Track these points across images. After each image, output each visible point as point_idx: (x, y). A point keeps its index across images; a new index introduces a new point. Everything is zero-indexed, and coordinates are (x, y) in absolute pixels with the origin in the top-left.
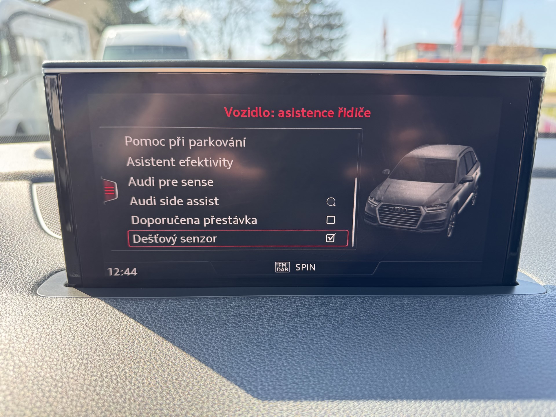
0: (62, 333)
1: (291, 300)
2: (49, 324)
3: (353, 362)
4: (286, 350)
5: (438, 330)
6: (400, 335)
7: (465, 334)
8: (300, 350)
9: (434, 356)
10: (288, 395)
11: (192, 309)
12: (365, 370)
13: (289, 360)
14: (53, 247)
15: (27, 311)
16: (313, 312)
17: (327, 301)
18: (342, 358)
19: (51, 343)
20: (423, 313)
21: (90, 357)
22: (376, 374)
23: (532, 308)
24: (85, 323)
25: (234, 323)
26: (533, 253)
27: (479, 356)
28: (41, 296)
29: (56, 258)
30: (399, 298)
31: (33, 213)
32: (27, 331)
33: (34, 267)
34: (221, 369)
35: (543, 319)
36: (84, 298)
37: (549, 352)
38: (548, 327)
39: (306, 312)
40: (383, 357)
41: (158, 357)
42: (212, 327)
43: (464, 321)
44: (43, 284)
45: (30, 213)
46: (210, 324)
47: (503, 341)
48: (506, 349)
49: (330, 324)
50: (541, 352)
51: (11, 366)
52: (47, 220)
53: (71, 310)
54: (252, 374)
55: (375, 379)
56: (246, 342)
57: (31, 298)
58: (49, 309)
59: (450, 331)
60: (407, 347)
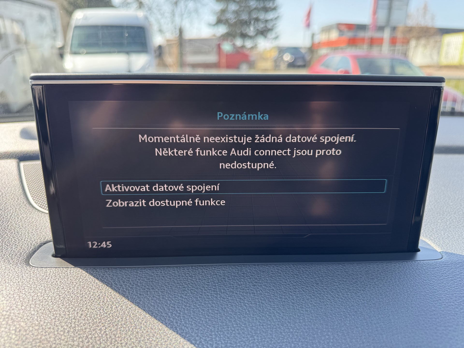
0: (53, 300)
1: (238, 269)
2: (41, 292)
3: (289, 322)
4: (235, 313)
5: (355, 293)
6: (325, 298)
7: (377, 297)
8: (246, 313)
9: (353, 316)
11: (157, 277)
12: (298, 329)
13: (237, 322)
14: (40, 220)
15: (23, 281)
16: (257, 279)
17: (267, 269)
18: (279, 319)
19: (44, 309)
20: (344, 278)
21: (77, 321)
22: (306, 332)
23: (431, 272)
24: (71, 291)
25: (192, 290)
26: (432, 223)
27: (388, 315)
28: (33, 266)
29: (44, 230)
30: (325, 265)
31: (22, 190)
32: (24, 299)
33: (26, 239)
34: (183, 331)
35: (439, 282)
36: (69, 267)
37: (443, 311)
38: (442, 289)
39: (250, 279)
40: (312, 318)
41: (132, 320)
43: (376, 285)
44: (34, 255)
46: (173, 291)
47: (407, 302)
48: (409, 309)
49: (270, 289)
50: (437, 311)
51: (13, 330)
52: (34, 196)
53: (59, 279)
54: (208, 334)
55: (306, 336)
56: (202, 307)
57: (25, 269)
58: (41, 279)
59: (365, 294)
60: (331, 309)
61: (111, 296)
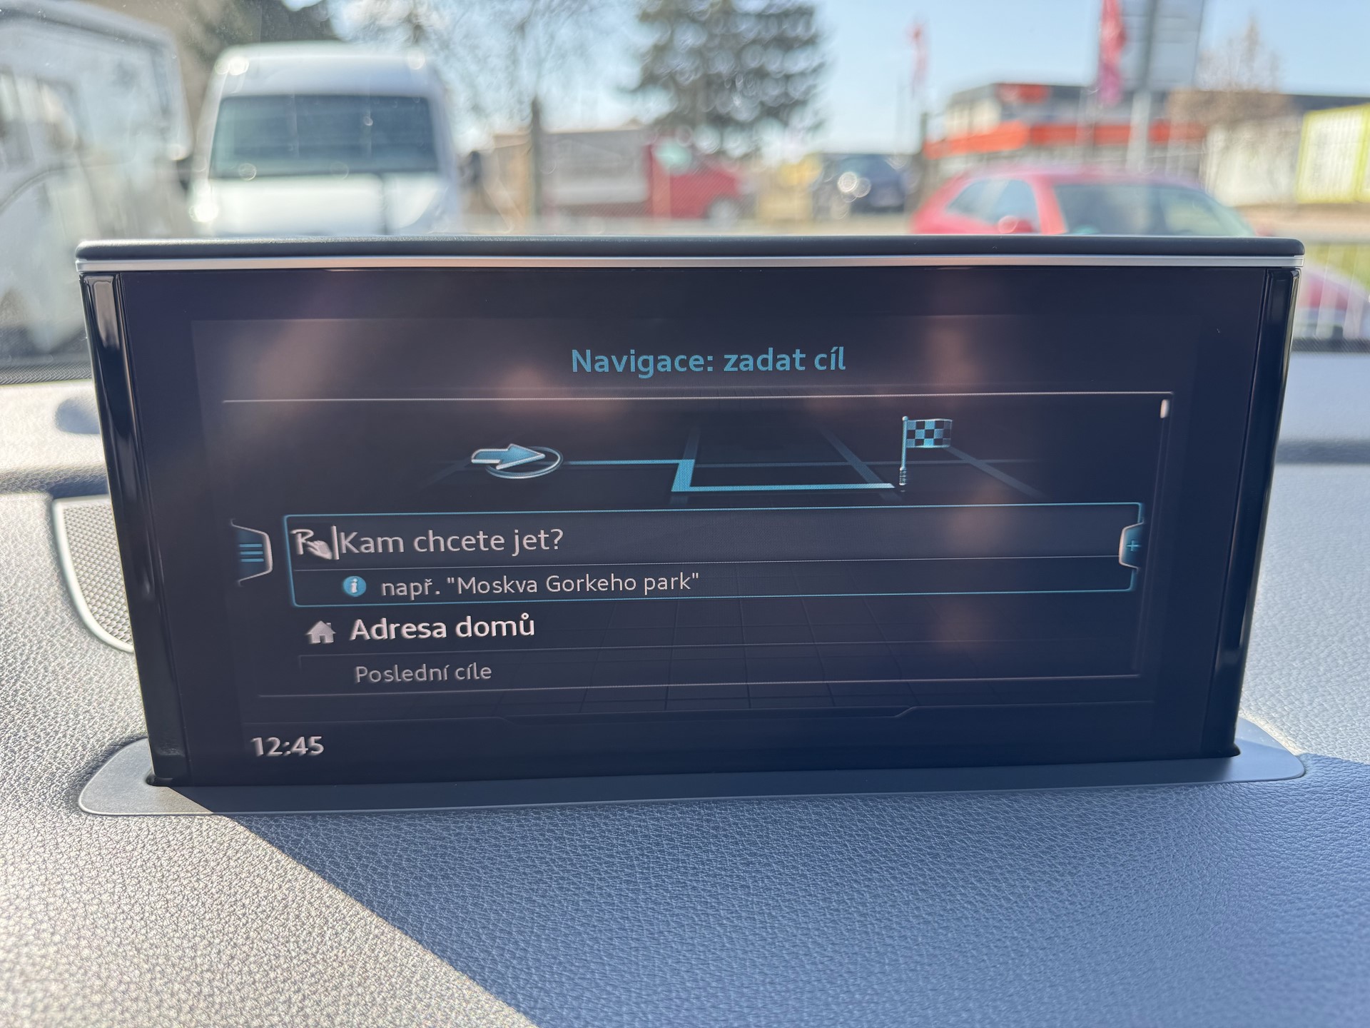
0: (147, 915)
1: (699, 814)
2: (112, 890)
3: (850, 972)
4: (690, 948)
5: (1049, 881)
6: (959, 897)
7: (1113, 892)
8: (724, 946)
9: (1041, 952)
11: (459, 842)
12: (877, 994)
13: (697, 975)
14: (113, 675)
15: (59, 856)
16: (755, 844)
17: (787, 813)
18: (822, 963)
19: (121, 943)
20: (1015, 839)
21: (218, 976)
22: (903, 1002)
23: (1271, 817)
24: (201, 887)
25: (562, 878)
26: (1275, 668)
27: (1146, 948)
28: (89, 814)
29: (123, 705)
30: (959, 800)
31: (58, 583)
32: (59, 911)
33: (69, 732)
34: (536, 1002)
35: (1296, 846)
36: (195, 816)
37: (1308, 933)
38: (1306, 867)
39: (737, 843)
40: (918, 959)
41: (383, 972)
42: (509, 891)
43: (1109, 856)
44: (92, 780)
45: (51, 585)
46: (505, 883)
47: (1202, 908)
48: (1208, 929)
49: (793, 874)
50: (1289, 933)
51: (24, 1006)
52: (94, 601)
53: (165, 851)
54: (611, 1010)
55: (902, 1015)
56: (593, 929)
57: (66, 821)
58: (111, 850)
59: (1076, 885)
60: (976, 930)
61: (322, 899)
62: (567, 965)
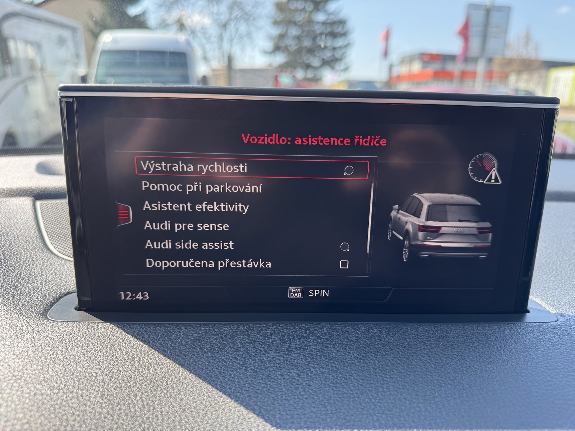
0: (76, 359)
1: (305, 327)
2: (62, 350)
3: (369, 391)
4: (303, 379)
5: (451, 358)
6: (414, 363)
7: (478, 363)
8: (316, 379)
9: (449, 385)
10: (306, 424)
11: (206, 335)
12: (381, 400)
13: (306, 389)
15: (39, 336)
16: (328, 339)
17: (341, 328)
18: (358, 387)
19: (66, 370)
20: (437, 341)
21: (106, 385)
22: (392, 403)
23: (544, 337)
24: (98, 350)
25: (249, 350)
26: (543, 280)
27: (493, 385)
28: (52, 320)
30: (413, 326)
31: (38, 232)
32: (40, 357)
33: (42, 289)
34: (239, 398)
35: (555, 348)
36: (96, 322)
38: (559, 356)
39: (321, 339)
40: (398, 386)
41: (175, 385)
42: (227, 354)
43: (477, 349)
44: (53, 307)
46: (225, 351)
47: (516, 371)
48: (519, 379)
49: (345, 352)
50: (553, 381)
51: (26, 393)
52: (52, 239)
53: (83, 335)
54: (270, 402)
55: (392, 408)
56: (262, 370)
57: (42, 323)
58: (61, 334)
59: (463, 360)
60: (422, 376)
61: (149, 356)
62: (252, 384)
